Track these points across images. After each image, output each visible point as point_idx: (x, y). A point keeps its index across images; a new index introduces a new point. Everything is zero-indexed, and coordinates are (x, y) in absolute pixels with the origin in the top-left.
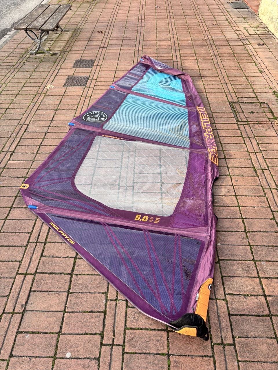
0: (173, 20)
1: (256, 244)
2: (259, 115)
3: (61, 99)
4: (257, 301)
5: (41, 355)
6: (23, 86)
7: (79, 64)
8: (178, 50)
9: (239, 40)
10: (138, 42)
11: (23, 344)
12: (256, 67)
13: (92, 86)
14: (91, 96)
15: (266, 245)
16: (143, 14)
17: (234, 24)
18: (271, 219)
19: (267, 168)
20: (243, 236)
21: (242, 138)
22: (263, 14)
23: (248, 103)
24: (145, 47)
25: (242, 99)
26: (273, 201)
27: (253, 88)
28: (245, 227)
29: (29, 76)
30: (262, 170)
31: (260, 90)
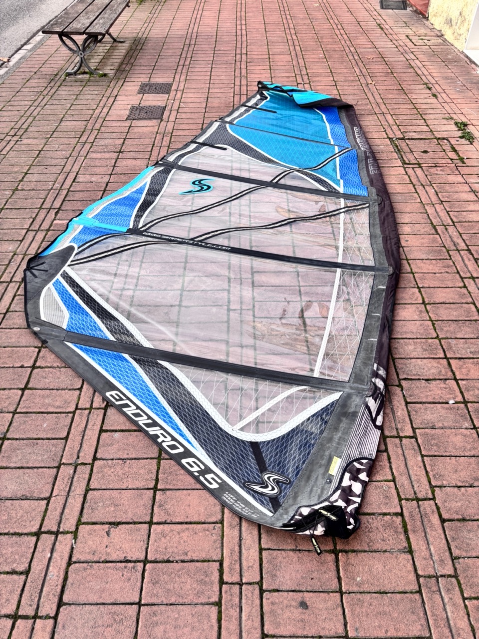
0: (291, 26)
1: (441, 319)
2: (437, 156)
3: (124, 137)
4: (444, 386)
5: (139, 457)
6: (61, 120)
7: (147, 88)
8: (304, 68)
9: (400, 53)
10: (238, 57)
11: (111, 445)
12: (428, 91)
13: (172, 118)
14: (172, 133)
15: (454, 319)
16: (243, 18)
17: (390, 30)
18: (461, 288)
19: (451, 223)
20: (420, 309)
21: (411, 185)
22: (435, 16)
23: (418, 139)
24: (251, 64)
25: (408, 134)
26: (463, 265)
27: (424, 120)
28: (423, 298)
29: (70, 105)
30: (445, 226)
31: (436, 122)
